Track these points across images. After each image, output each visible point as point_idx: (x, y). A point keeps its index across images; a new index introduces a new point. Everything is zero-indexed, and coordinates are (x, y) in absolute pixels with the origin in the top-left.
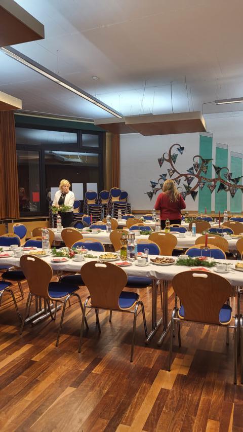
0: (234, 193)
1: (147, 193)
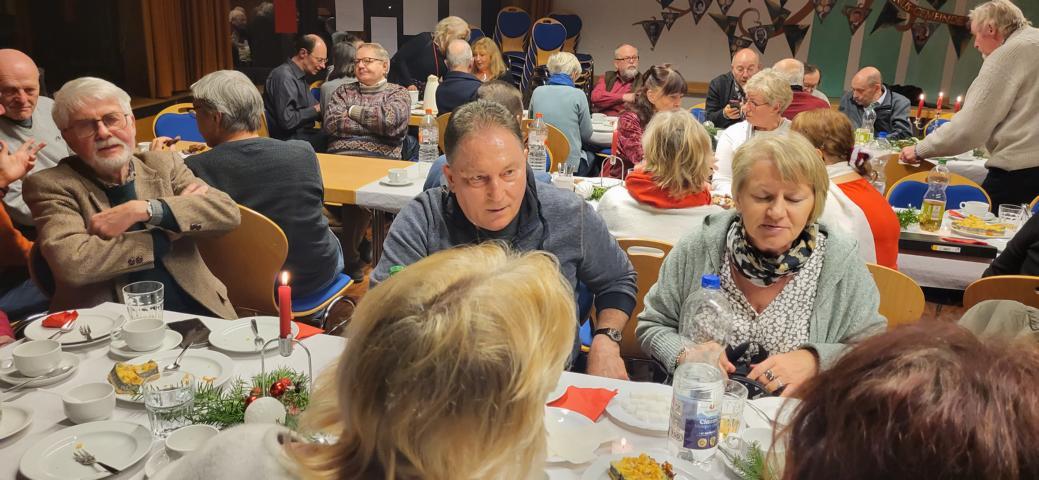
0: (927, 38)
1: (643, 23)
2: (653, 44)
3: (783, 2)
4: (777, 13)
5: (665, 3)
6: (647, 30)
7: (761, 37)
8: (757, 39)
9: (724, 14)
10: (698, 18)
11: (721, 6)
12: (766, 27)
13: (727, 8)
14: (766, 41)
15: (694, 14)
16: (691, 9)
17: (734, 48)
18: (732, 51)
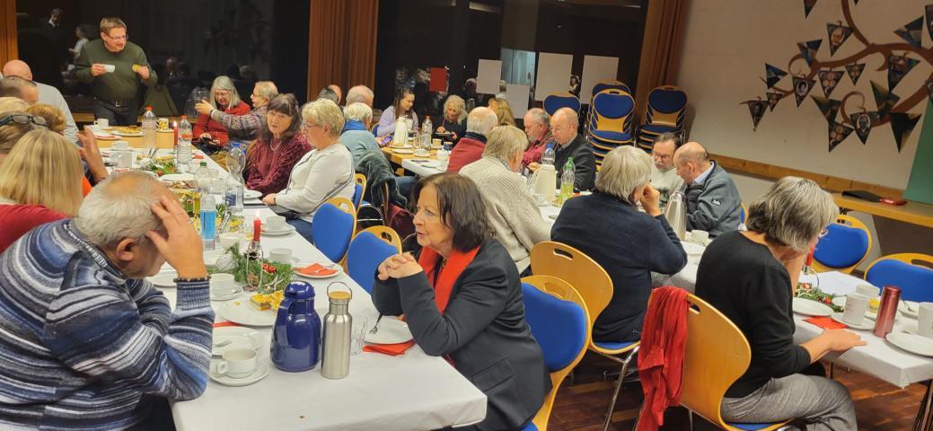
1: (749, 102)
2: (756, 125)
3: (892, 85)
4: (883, 98)
5: (771, 82)
6: (752, 110)
7: (863, 124)
8: (858, 127)
9: (827, 96)
10: (800, 100)
11: (824, 88)
12: (871, 114)
13: (830, 91)
14: (868, 130)
15: (797, 95)
16: (794, 90)
17: (834, 135)
18: (830, 139)
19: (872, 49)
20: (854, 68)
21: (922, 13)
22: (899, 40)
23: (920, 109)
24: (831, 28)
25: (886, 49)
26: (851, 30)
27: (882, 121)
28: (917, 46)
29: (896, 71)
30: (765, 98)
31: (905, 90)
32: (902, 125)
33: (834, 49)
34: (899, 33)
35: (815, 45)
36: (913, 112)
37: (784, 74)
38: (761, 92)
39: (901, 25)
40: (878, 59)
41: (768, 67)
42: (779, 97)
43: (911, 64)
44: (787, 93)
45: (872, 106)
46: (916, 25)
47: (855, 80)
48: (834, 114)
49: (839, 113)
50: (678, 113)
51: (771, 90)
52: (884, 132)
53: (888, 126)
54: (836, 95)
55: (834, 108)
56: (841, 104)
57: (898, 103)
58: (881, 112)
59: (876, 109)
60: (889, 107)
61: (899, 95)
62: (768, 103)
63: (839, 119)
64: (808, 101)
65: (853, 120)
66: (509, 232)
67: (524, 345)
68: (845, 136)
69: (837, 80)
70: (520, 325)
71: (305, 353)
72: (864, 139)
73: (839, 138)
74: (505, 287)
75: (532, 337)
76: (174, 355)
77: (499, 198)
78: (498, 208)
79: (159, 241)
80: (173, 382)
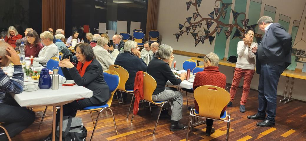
1: (175, 34)
2: (177, 40)
3: (208, 29)
4: (207, 32)
5: (180, 29)
6: (176, 36)
7: (202, 39)
8: (202, 40)
9: (194, 32)
10: (188, 33)
11: (193, 30)
12: (204, 36)
13: (195, 30)
14: (204, 40)
15: (187, 32)
16: (186, 31)
17: (196, 42)
18: (195, 43)
19: (203, 19)
20: (200, 24)
21: (214, 10)
22: (210, 17)
23: (215, 35)
24: (194, 14)
25: (206, 19)
26: (198, 14)
27: (207, 38)
28: (213, 18)
29: (209, 25)
30: (179, 33)
31: (211, 29)
32: (211, 39)
33: (195, 19)
34: (209, 15)
35: (190, 18)
36: (213, 35)
37: (184, 26)
38: (178, 31)
39: (209, 13)
40: (204, 22)
41: (179, 24)
42: (183, 32)
43: (212, 23)
44: (185, 31)
45: (204, 34)
46: (212, 13)
47: (200, 27)
48: (196, 36)
49: (197, 36)
50: (157, 38)
51: (181, 31)
52: (207, 41)
53: (208, 39)
54: (196, 32)
55: (196, 35)
56: (197, 34)
57: (210, 33)
58: (206, 36)
59: (205, 35)
60: (208, 34)
61: (210, 31)
62: (180, 34)
63: (197, 38)
64: (190, 33)
65: (200, 38)
66: (104, 65)
67: (104, 85)
68: (199, 42)
69: (196, 28)
70: (103, 80)
71: (47, 86)
72: (203, 43)
73: (197, 43)
74: (98, 70)
75: (106, 83)
76: (15, 82)
77: (101, 56)
78: (100, 58)
79: (9, 57)
80: (15, 88)
